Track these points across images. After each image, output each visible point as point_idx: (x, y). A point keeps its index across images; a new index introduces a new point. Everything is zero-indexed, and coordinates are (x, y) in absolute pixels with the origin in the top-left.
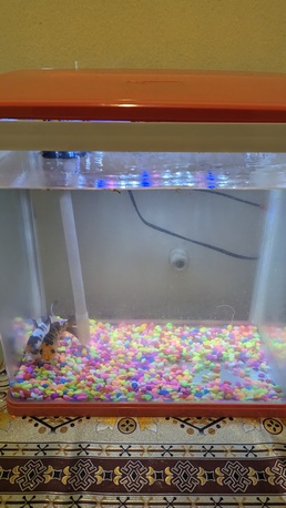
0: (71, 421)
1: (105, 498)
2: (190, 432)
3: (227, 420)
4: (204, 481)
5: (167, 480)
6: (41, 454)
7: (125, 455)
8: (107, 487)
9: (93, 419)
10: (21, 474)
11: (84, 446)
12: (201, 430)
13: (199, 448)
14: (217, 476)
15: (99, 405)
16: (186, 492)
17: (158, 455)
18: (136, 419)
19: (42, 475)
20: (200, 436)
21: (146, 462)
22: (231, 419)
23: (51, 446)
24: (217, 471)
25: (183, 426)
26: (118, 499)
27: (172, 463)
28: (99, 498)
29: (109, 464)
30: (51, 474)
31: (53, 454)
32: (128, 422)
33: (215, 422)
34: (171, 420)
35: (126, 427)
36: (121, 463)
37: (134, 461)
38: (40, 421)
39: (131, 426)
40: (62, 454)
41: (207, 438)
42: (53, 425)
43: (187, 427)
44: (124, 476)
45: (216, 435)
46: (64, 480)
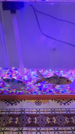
0: (18, 101)
1: (31, 129)
2: (61, 104)
3: (73, 100)
4: (68, 122)
5: (54, 122)
7: (38, 113)
8: (32, 125)
9: (26, 101)
11: (23, 110)
12: (65, 104)
13: (65, 110)
14: (72, 120)
16: (62, 126)
17: (50, 113)
18: (41, 101)
19: (8, 120)
20: (64, 106)
21: (46, 115)
23: (11, 110)
24: (72, 118)
25: (58, 103)
26: (37, 129)
27: (55, 115)
28: (29, 129)
29: (32, 116)
30: (11, 120)
31: (12, 113)
32: (38, 101)
33: (69, 101)
34: (54, 101)
35: (38, 103)
36: (37, 116)
37: (42, 115)
39: (40, 103)
40: (15, 113)
41: (67, 106)
42: (12, 103)
43: (59, 103)
44: (38, 120)
45: (70, 105)
46: (16, 122)
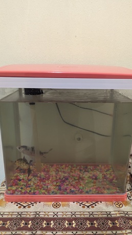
0: (32, 203)
1: (46, 233)
2: (83, 207)
3: (99, 203)
4: (89, 226)
5: (74, 226)
6: (19, 216)
7: (55, 216)
8: (48, 228)
9: (42, 203)
10: (11, 224)
11: (38, 213)
12: (88, 207)
13: (87, 213)
14: (95, 224)
16: (82, 230)
17: (70, 216)
18: (60, 203)
19: (19, 224)
20: (88, 209)
21: (65, 219)
22: (101, 202)
23: (23, 213)
24: (95, 222)
25: (80, 205)
26: (52, 233)
27: (75, 219)
28: (44, 232)
29: (48, 220)
30: (23, 224)
31: (24, 216)
33: (94, 203)
34: (75, 203)
35: (56, 206)
36: (53, 219)
37: (59, 218)
38: (19, 204)
39: (58, 205)
40: (28, 216)
41: (91, 209)
42: (24, 205)
43: (82, 205)
44: (55, 224)
45: (94, 208)
46: (29, 226)
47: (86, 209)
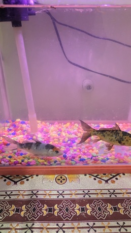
0: (26, 177)
1: (48, 225)
2: (100, 182)
3: (121, 175)
4: (112, 212)
5: (89, 212)
6: (7, 198)
7: (61, 197)
8: (50, 218)
9: (40, 176)
11: (35, 192)
12: (107, 181)
13: (106, 192)
14: (119, 209)
15: (43, 168)
16: (101, 219)
17: (82, 196)
18: (66, 176)
19: (7, 211)
20: (106, 184)
21: (74, 201)
22: (124, 174)
23: (13, 193)
24: (119, 205)
25: (95, 179)
26: (57, 225)
27: (90, 201)
28: (45, 225)
29: (51, 203)
30: (13, 210)
31: (15, 197)
32: (61, 177)
33: (114, 176)
34: (88, 176)
35: (61, 181)
36: (58, 202)
37: (67, 200)
38: (8, 178)
39: (64, 179)
40: (21, 197)
41: (110, 186)
42: (16, 180)
43: (97, 179)
44: (60, 210)
45: (116, 184)
46: (22, 214)
47: (104, 185)
